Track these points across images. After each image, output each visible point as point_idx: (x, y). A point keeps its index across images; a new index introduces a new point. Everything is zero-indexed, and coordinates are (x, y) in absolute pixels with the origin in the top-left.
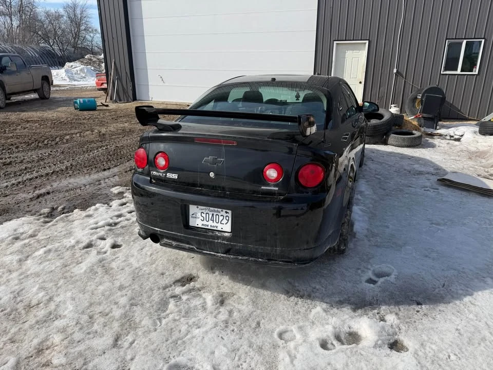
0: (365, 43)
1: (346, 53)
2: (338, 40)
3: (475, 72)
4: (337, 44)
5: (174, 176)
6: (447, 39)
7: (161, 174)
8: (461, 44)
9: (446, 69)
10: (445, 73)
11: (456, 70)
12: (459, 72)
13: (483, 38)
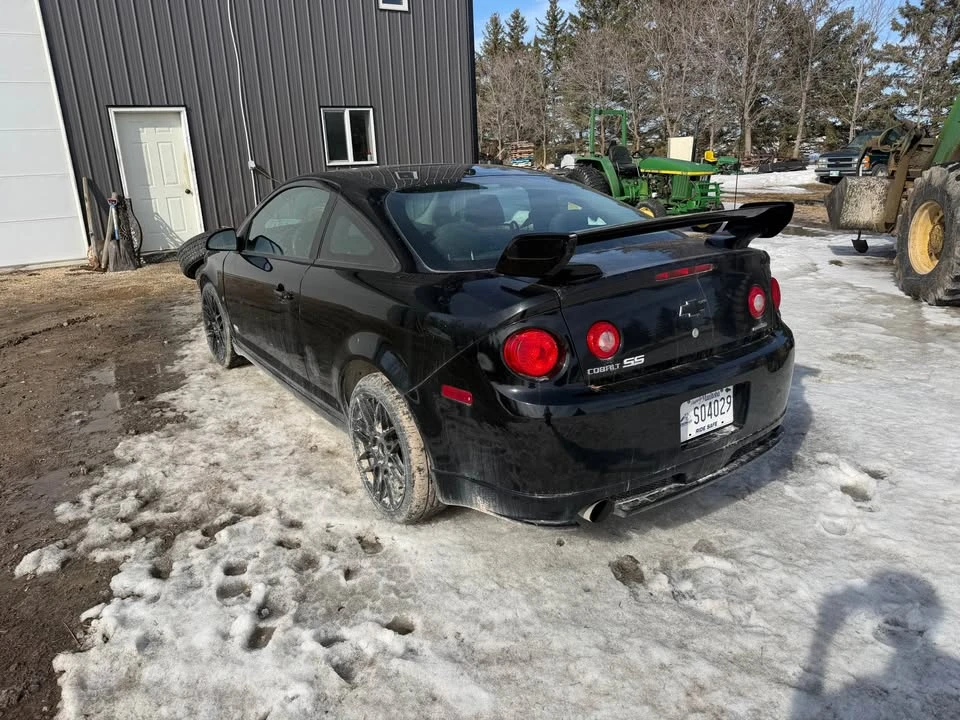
0: (179, 113)
1: (139, 132)
2: (116, 106)
3: (371, 160)
4: (115, 113)
5: (638, 361)
6: (320, 107)
7: (612, 367)
8: (343, 114)
9: (332, 158)
10: (331, 164)
11: (345, 157)
12: (351, 161)
13: (371, 107)
